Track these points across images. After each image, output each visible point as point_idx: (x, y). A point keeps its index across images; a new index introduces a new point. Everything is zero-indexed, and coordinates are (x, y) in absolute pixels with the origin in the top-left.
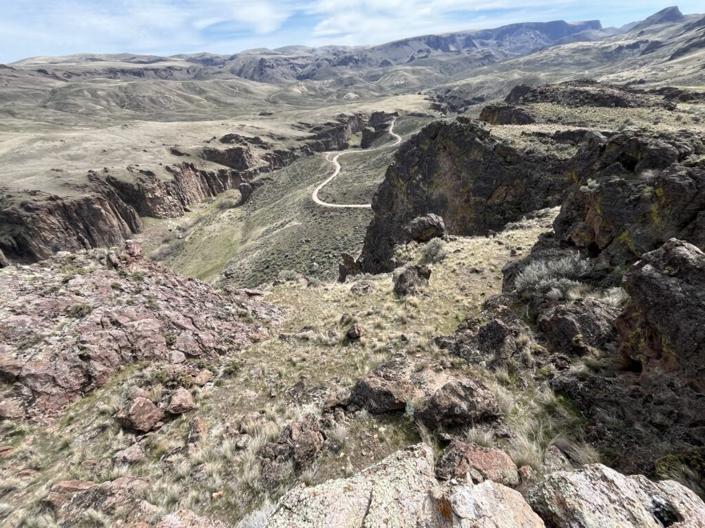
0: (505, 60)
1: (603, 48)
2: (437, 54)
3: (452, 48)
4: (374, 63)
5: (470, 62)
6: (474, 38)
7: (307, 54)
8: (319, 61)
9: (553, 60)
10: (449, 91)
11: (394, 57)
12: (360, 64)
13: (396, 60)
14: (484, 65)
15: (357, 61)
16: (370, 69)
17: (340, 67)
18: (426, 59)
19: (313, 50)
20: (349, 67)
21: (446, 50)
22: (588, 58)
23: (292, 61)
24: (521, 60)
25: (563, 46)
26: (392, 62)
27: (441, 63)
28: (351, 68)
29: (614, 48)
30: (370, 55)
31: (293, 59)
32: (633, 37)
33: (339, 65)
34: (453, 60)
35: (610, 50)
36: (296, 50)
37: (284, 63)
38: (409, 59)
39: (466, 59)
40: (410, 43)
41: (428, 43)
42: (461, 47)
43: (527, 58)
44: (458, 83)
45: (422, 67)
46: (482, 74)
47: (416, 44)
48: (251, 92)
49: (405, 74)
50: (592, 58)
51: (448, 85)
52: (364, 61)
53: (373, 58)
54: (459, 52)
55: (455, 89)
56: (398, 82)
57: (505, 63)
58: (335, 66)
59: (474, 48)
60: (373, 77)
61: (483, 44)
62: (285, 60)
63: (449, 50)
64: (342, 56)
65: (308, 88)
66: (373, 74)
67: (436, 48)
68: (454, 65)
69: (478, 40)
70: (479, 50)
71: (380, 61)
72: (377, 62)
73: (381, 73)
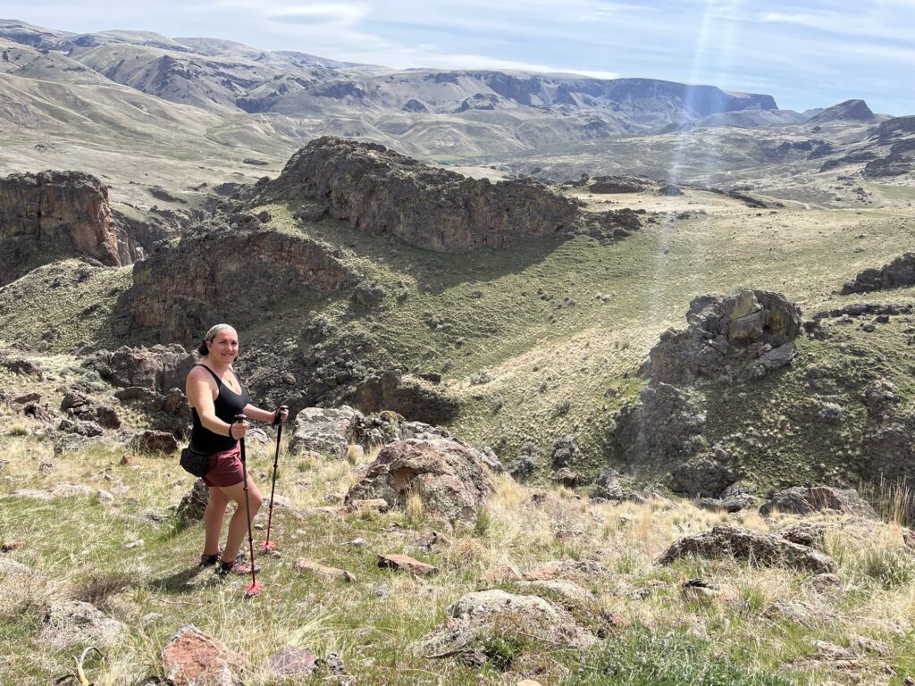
0: (624, 136)
1: (765, 142)
2: (509, 106)
3: (535, 100)
4: (393, 102)
5: (568, 130)
6: (572, 89)
7: (249, 62)
8: (284, 80)
9: (693, 149)
10: (538, 170)
11: (430, 98)
12: (366, 99)
13: (434, 103)
14: (590, 137)
15: (360, 94)
16: (386, 112)
17: (327, 99)
18: (490, 112)
19: (262, 56)
20: (344, 101)
21: (524, 100)
22: (743, 153)
23: (222, 70)
24: (648, 140)
25: (709, 129)
26: (427, 105)
27: (517, 122)
28: (349, 103)
29: (778, 144)
30: (385, 87)
31: (224, 66)
32: (806, 134)
33: (324, 95)
34: (539, 121)
35: (771, 146)
36: (225, 48)
37: (209, 70)
38: (459, 105)
39: (560, 123)
40: (460, 79)
41: (493, 86)
42: (551, 100)
43: (656, 139)
44: (550, 160)
45: (484, 125)
46: (587, 152)
47: (469, 81)
48: (173, 120)
49: (455, 130)
50: (749, 155)
51: (534, 161)
52: (373, 95)
53: (391, 93)
54: (547, 110)
55: (547, 169)
56: (443, 144)
57: (623, 141)
58: (317, 95)
59: (572, 107)
60: (393, 126)
61: (587, 102)
62: (208, 65)
63: (528, 103)
64: (332, 81)
65: (277, 128)
66: (393, 121)
67: (508, 96)
68: (540, 130)
69: (580, 94)
70: (583, 111)
71: (405, 102)
72: (399, 102)
73: (409, 122)
